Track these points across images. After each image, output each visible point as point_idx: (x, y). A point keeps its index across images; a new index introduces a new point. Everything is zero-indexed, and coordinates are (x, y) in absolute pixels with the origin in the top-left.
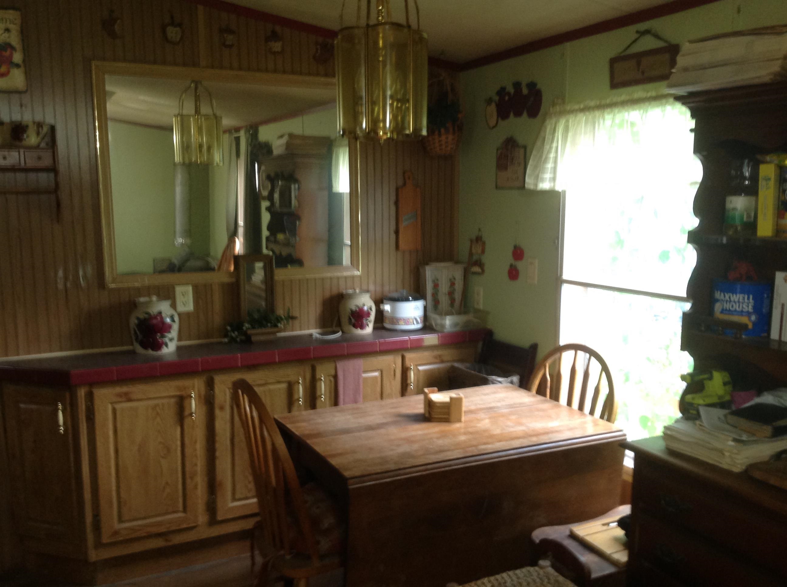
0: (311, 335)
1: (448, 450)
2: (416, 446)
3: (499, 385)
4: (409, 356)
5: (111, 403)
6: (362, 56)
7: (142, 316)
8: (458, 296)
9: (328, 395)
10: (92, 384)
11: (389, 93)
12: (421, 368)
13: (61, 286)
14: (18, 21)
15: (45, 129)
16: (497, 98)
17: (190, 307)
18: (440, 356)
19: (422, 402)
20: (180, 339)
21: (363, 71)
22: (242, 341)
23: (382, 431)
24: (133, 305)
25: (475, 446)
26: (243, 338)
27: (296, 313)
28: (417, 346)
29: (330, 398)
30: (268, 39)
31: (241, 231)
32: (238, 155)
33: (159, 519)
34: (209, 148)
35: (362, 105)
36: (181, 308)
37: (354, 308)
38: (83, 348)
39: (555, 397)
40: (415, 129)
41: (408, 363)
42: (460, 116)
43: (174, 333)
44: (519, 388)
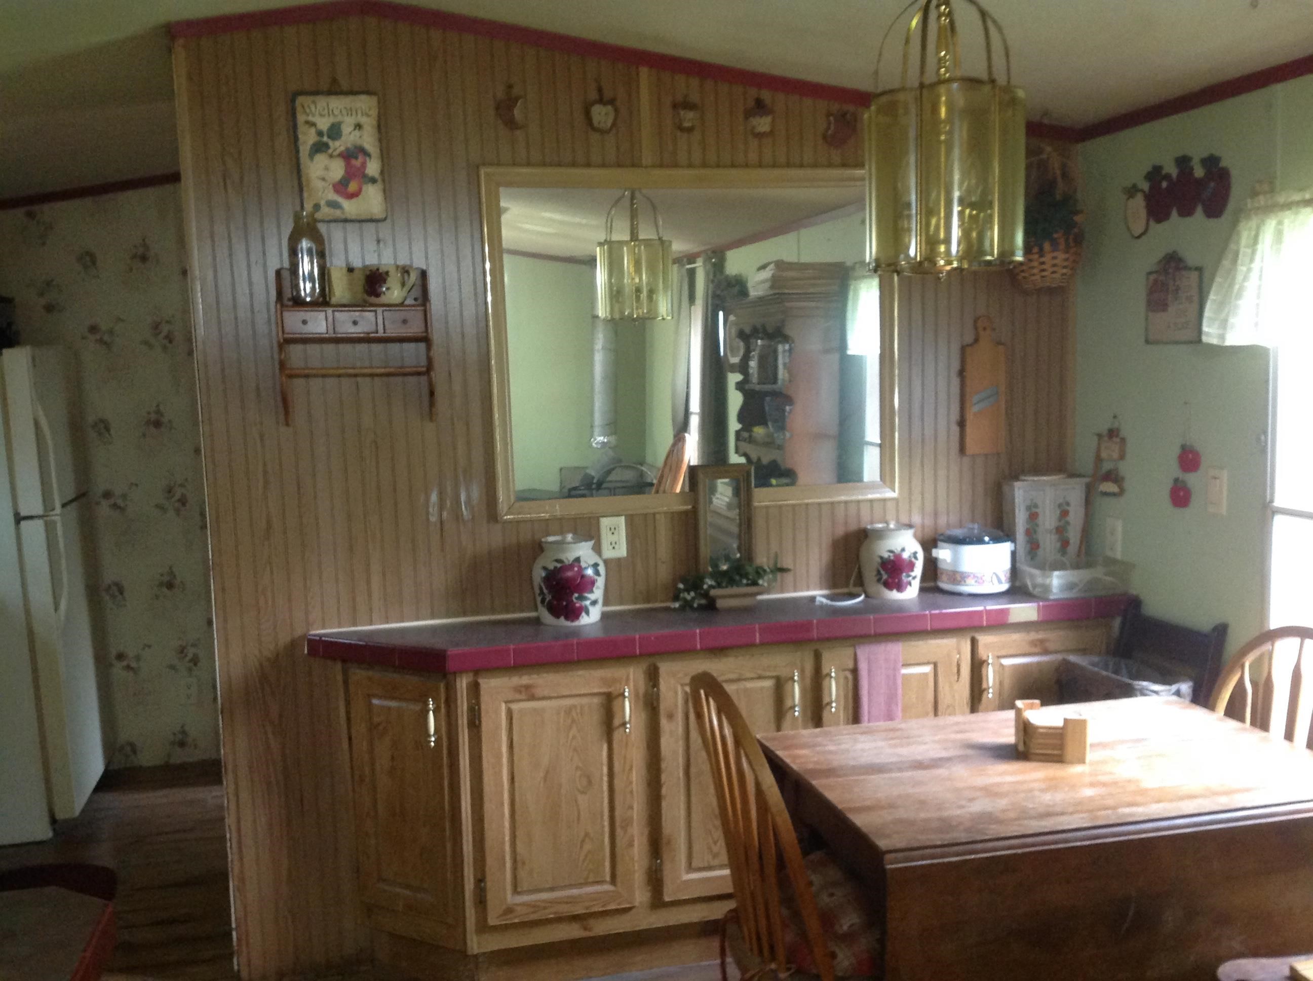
0: (813, 599)
1: (1062, 814)
2: (1002, 803)
3: (1154, 697)
4: (984, 640)
5: (506, 702)
6: (912, 134)
7: (551, 567)
8: (1074, 535)
9: (842, 703)
10: (477, 672)
11: (956, 194)
12: (1007, 662)
13: (433, 519)
14: (374, 112)
15: (413, 277)
16: (1145, 186)
17: (622, 551)
18: (1042, 641)
19: (1013, 723)
20: (606, 602)
21: (912, 159)
22: (701, 608)
23: (942, 772)
24: (539, 548)
25: (1114, 808)
26: (703, 602)
27: (787, 562)
28: (999, 623)
29: (845, 708)
30: (749, 114)
31: (695, 422)
32: (692, 298)
33: (575, 892)
34: (651, 292)
35: (909, 217)
36: (608, 553)
37: (886, 555)
38: (465, 614)
39: (1261, 722)
40: (1002, 254)
41: (982, 653)
42: (1078, 218)
43: (597, 593)
44: (1194, 705)
